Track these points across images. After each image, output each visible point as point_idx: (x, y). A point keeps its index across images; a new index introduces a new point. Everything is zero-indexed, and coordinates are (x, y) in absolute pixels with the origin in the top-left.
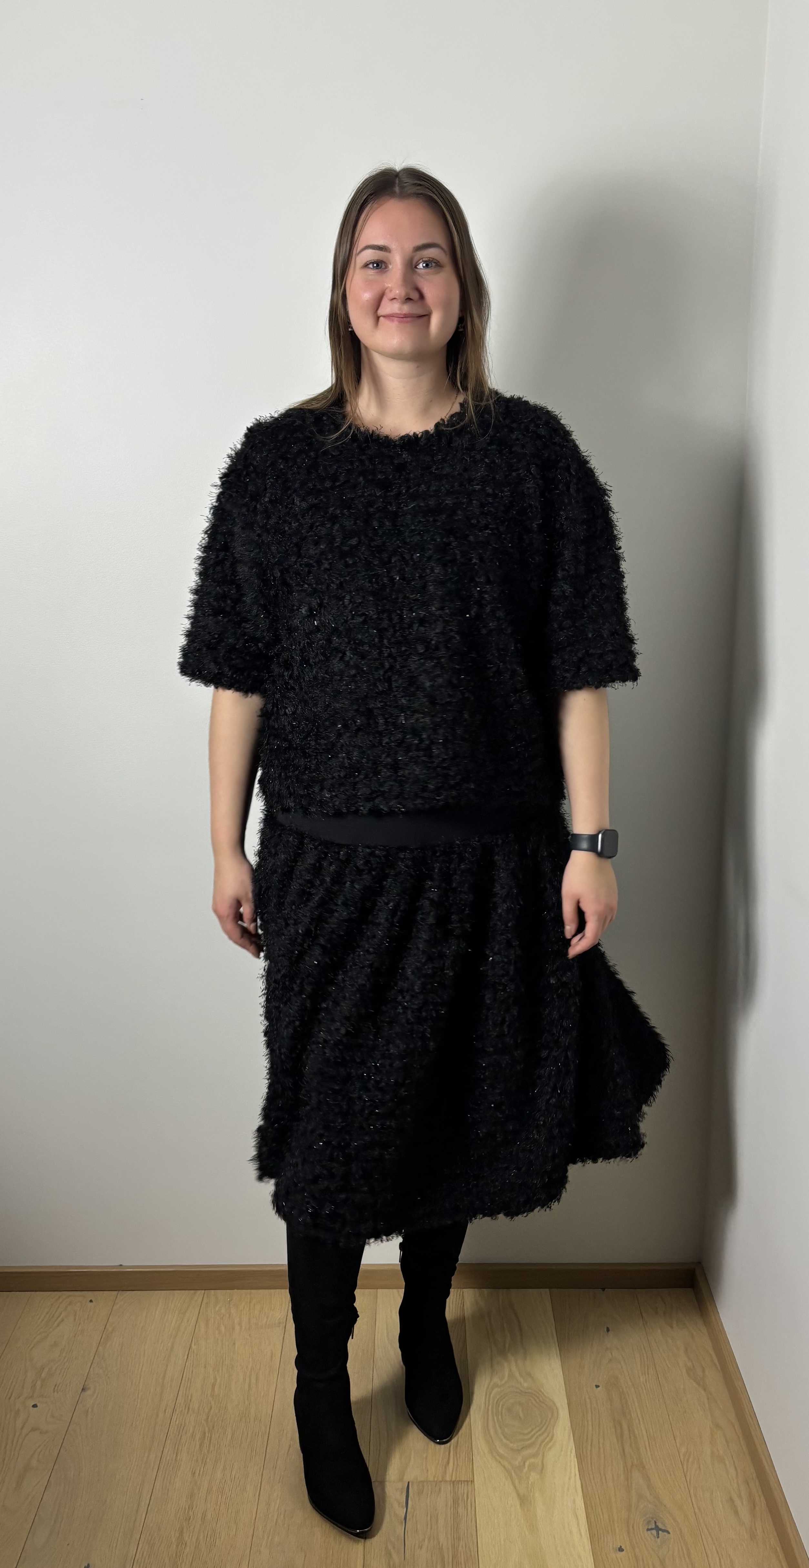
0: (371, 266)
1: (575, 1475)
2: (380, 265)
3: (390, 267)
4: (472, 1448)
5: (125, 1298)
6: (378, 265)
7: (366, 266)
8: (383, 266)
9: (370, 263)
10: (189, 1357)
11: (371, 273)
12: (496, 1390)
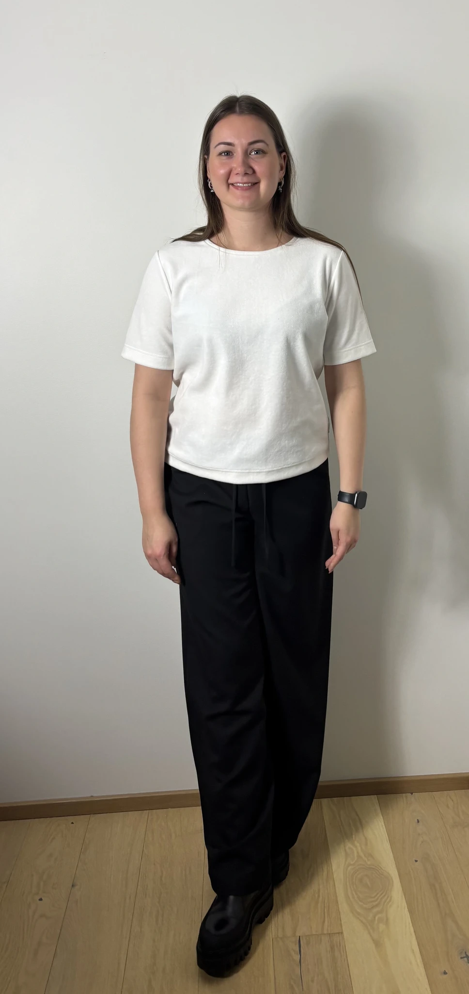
0: (223, 154)
1: (409, 923)
2: (228, 154)
3: (235, 154)
4: (339, 910)
5: (96, 820)
6: (227, 154)
7: (220, 154)
8: (231, 154)
9: (223, 153)
10: (143, 858)
11: (224, 158)
12: (350, 867)
